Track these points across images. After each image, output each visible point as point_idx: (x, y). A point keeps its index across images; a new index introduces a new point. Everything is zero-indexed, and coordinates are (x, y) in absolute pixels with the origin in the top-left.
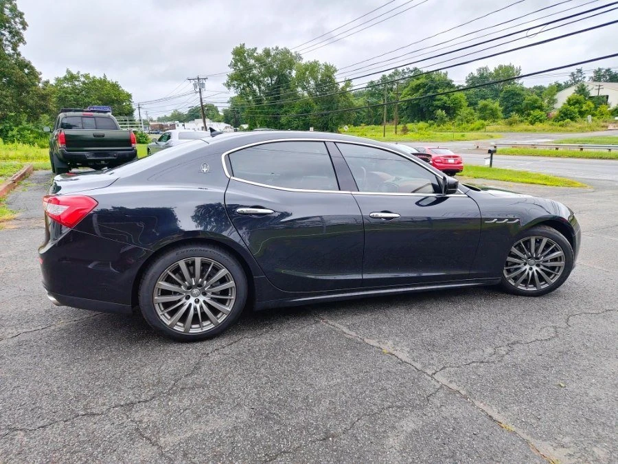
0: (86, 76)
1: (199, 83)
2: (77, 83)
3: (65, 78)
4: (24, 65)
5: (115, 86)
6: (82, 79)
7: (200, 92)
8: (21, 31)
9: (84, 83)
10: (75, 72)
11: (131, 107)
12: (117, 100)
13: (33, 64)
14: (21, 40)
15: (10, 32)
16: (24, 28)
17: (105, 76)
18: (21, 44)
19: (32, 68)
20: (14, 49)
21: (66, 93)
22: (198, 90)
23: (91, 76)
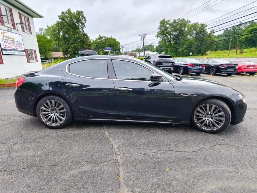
0: (105, 37)
1: (143, 36)
2: (102, 40)
3: (99, 38)
4: (85, 35)
5: (114, 40)
6: (104, 38)
7: (143, 40)
8: (84, 23)
9: (104, 39)
10: (101, 36)
11: (120, 47)
12: (115, 45)
13: (87, 34)
14: (84, 26)
15: (81, 24)
16: (85, 22)
17: (111, 36)
18: (84, 28)
19: (87, 36)
20: (82, 29)
21: (98, 43)
22: (143, 39)
23: (107, 37)
